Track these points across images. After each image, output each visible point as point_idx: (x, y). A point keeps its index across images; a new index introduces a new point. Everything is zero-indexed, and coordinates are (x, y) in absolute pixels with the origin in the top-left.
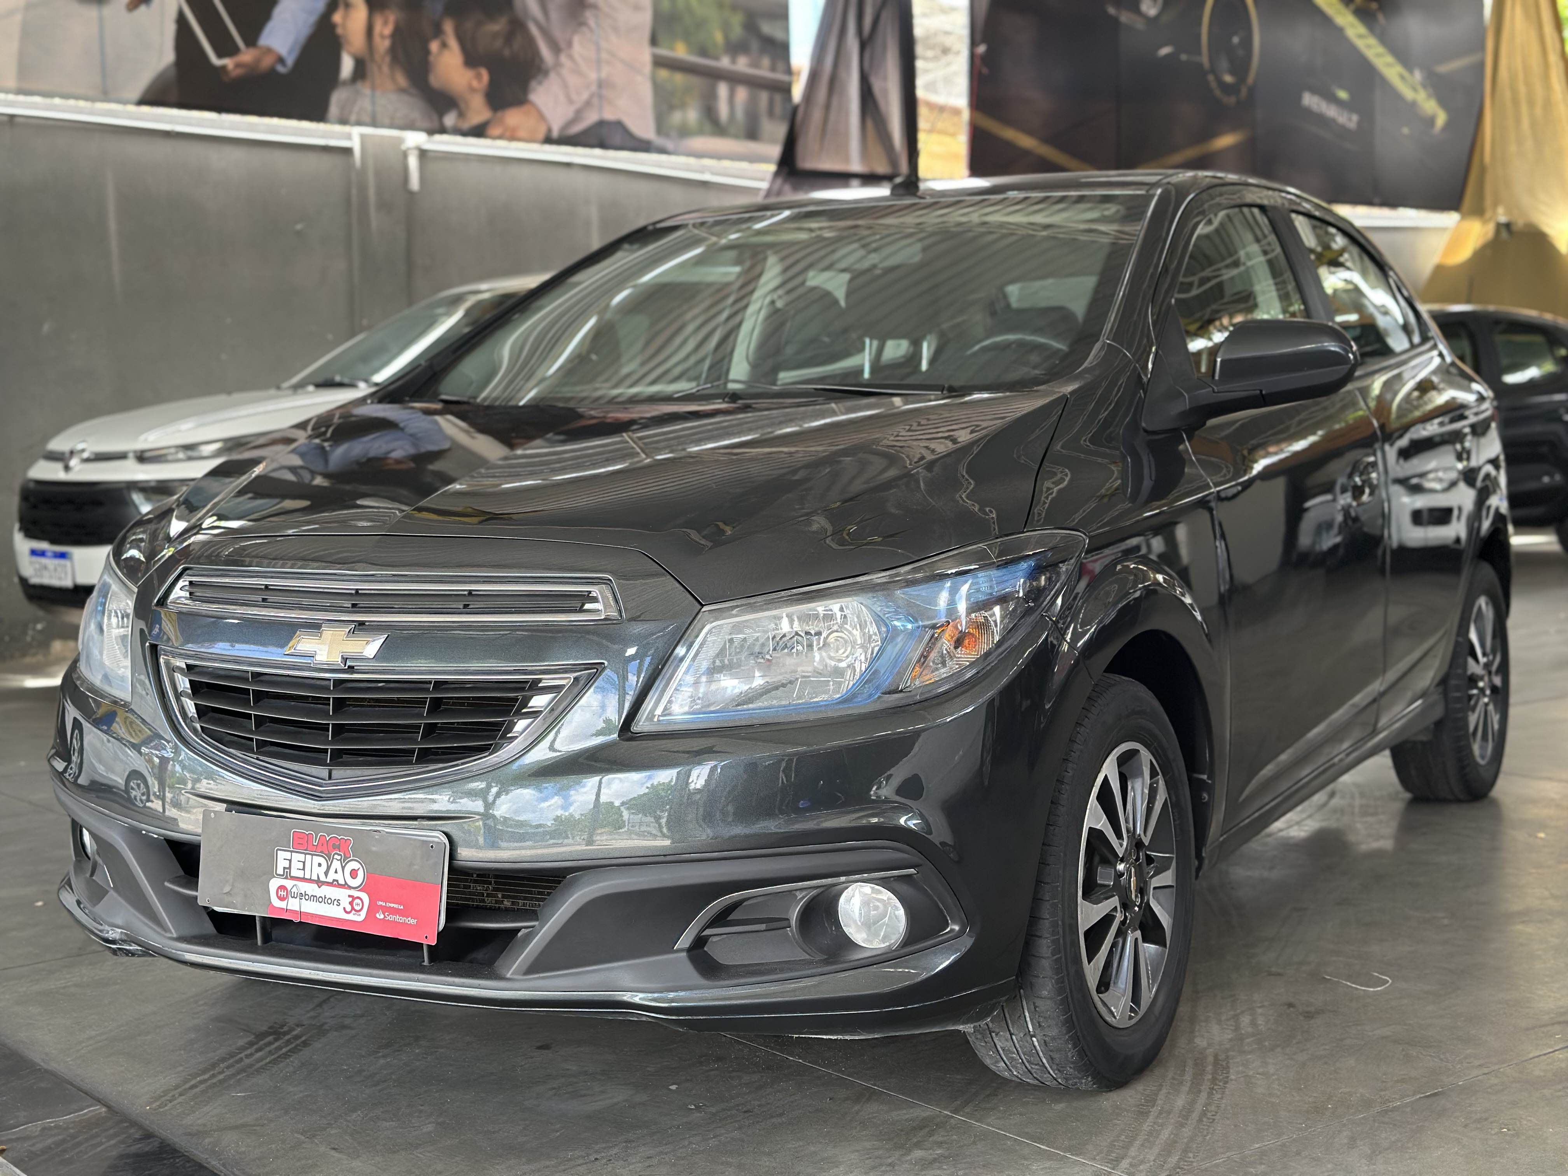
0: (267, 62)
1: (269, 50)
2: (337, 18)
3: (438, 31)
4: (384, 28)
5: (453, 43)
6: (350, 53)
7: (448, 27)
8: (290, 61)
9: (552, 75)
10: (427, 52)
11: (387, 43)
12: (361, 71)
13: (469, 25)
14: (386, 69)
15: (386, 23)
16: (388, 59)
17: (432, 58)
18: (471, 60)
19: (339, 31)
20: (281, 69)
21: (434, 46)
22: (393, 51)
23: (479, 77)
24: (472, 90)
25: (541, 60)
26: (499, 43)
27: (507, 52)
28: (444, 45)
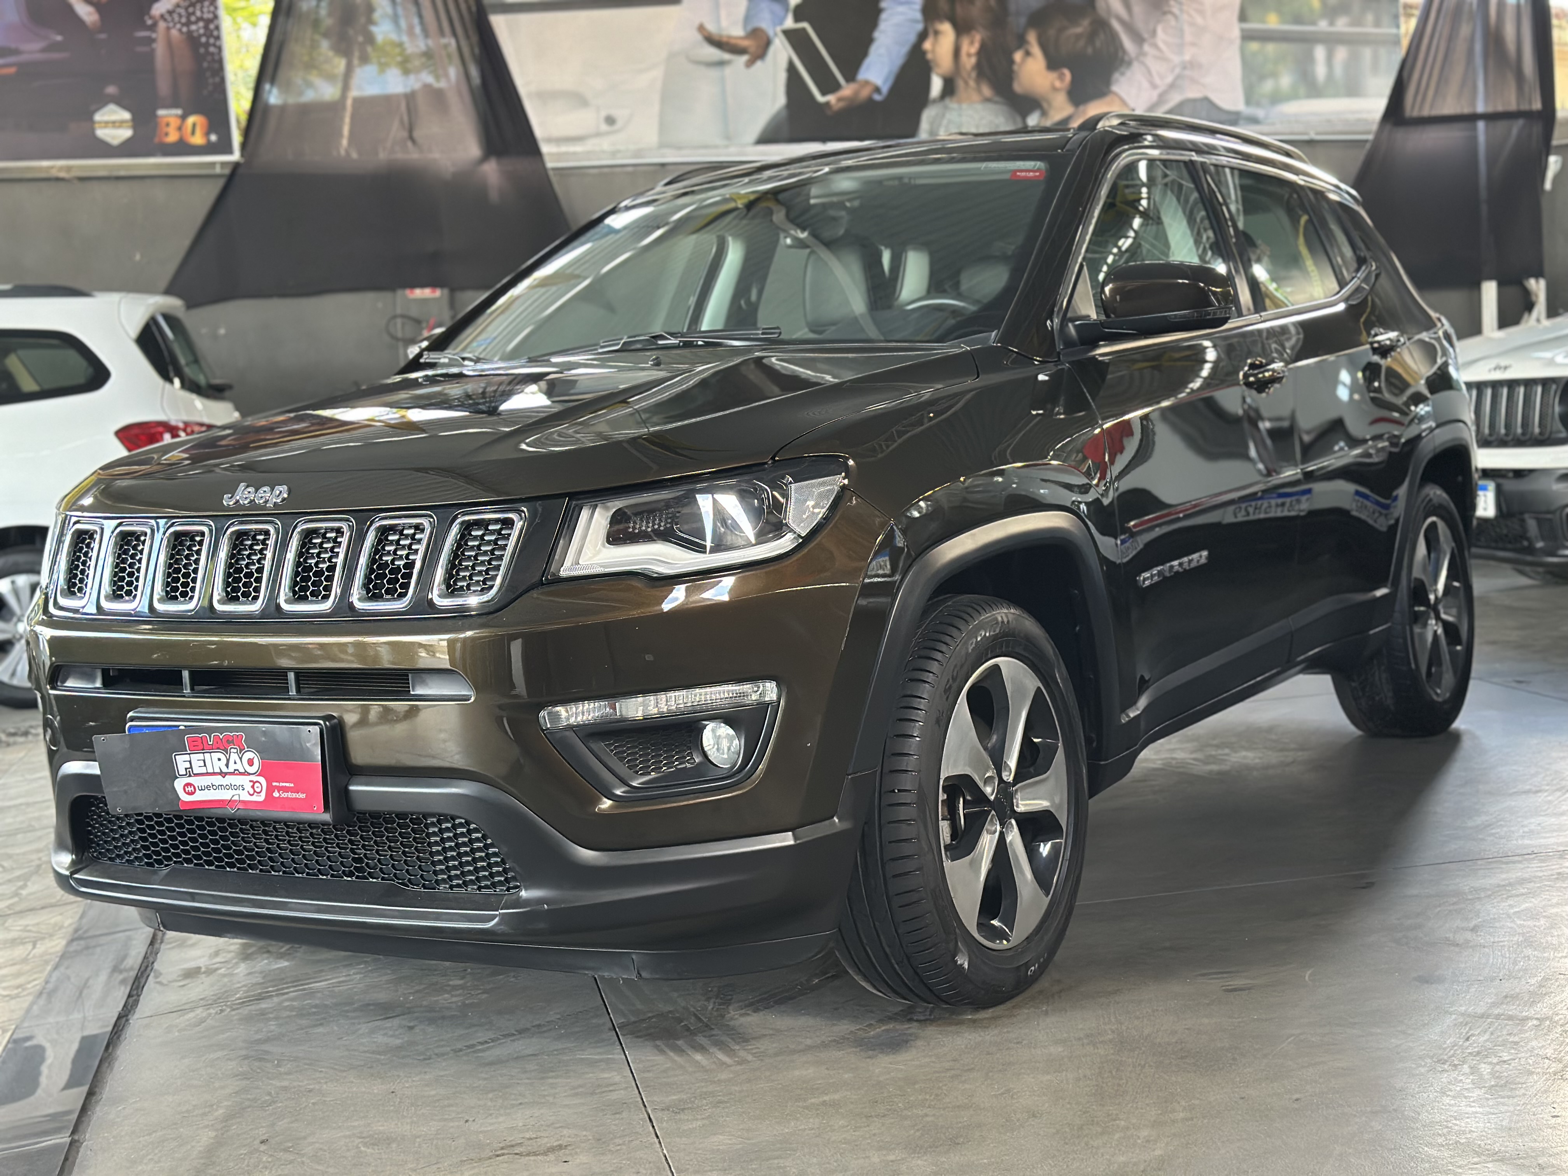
0: (865, 93)
1: (867, 83)
2: (927, 45)
3: (1021, 42)
4: (971, 48)
5: (1036, 50)
6: (938, 74)
7: (1032, 37)
8: (885, 90)
9: (1136, 65)
10: (1012, 62)
11: (973, 60)
12: (949, 89)
13: (1052, 32)
14: (972, 83)
15: (972, 43)
16: (974, 74)
17: (1015, 67)
18: (1053, 64)
19: (929, 56)
20: (877, 97)
21: (1018, 56)
22: (978, 66)
23: (1061, 77)
24: (1055, 89)
25: (1124, 51)
26: (1081, 43)
27: (1090, 50)
28: (1028, 54)
